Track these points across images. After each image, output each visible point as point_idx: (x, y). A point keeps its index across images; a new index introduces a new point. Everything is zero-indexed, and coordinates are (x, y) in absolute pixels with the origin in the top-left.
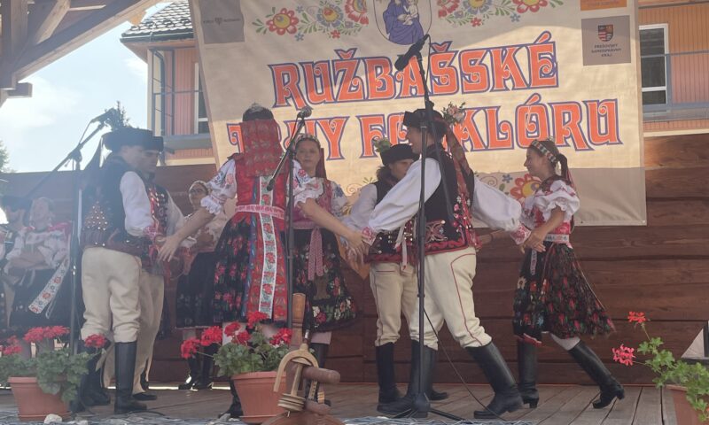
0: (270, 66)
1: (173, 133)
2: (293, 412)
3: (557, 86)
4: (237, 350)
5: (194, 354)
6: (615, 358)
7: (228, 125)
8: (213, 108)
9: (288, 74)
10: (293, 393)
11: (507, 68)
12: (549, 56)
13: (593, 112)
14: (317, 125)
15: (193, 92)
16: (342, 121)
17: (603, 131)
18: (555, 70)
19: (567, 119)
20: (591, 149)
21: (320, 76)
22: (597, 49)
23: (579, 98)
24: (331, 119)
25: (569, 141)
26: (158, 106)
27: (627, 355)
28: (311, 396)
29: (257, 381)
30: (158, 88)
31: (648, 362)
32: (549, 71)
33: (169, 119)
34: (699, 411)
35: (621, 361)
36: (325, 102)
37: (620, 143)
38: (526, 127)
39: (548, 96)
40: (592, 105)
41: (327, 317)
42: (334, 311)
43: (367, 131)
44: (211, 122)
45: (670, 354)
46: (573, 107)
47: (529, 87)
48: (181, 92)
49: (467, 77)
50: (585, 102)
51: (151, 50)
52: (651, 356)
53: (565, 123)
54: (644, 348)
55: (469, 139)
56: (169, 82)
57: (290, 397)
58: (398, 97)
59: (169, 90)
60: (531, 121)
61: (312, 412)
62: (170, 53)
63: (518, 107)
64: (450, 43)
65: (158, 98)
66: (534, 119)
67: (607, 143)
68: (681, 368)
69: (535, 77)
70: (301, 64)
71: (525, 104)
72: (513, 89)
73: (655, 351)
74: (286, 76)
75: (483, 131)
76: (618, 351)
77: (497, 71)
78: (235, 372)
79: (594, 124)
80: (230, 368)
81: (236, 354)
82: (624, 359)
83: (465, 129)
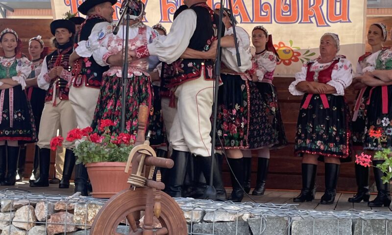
2: (138, 187)
4: (91, 146)
6: (357, 162)
10: (138, 174)
17: (338, 12)
19: (312, 3)
20: (328, 26)
25: (313, 19)
27: (366, 160)
28: (151, 176)
37: (350, 21)
38: (282, 7)
53: (310, 6)
54: (378, 156)
55: (239, 14)
57: (136, 177)
60: (285, 4)
66: (288, 2)
67: (341, 22)
73: (386, 158)
75: (250, 10)
76: (359, 157)
78: (89, 161)
79: (331, 7)
80: (85, 159)
81: (90, 149)
82: (363, 163)
83: (237, 7)
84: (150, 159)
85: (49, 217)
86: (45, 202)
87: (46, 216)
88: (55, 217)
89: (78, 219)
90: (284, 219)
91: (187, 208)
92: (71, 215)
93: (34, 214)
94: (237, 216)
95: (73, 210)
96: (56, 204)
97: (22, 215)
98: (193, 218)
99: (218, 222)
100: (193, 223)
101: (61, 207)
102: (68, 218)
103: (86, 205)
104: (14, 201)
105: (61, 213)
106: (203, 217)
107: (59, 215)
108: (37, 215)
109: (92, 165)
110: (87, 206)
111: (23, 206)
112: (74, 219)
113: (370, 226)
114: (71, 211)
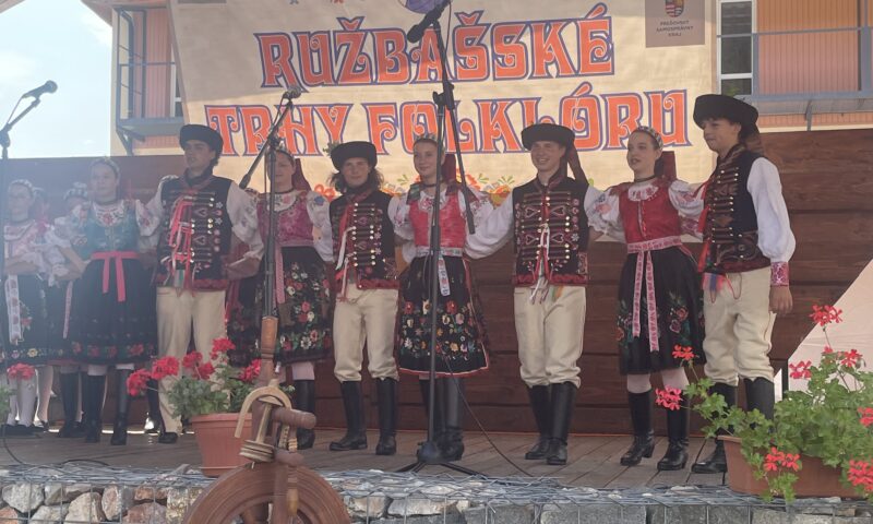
0: (257, 35)
1: (143, 115)
2: (258, 462)
3: (613, 73)
4: (197, 386)
5: (143, 390)
6: (658, 401)
7: (206, 106)
8: (187, 87)
9: (278, 46)
10: (259, 440)
11: (550, 49)
12: (603, 35)
13: (657, 106)
14: (315, 113)
15: (169, 63)
16: (344, 110)
17: (668, 129)
18: (610, 53)
19: (624, 115)
21: (318, 51)
22: (663, 26)
23: (640, 88)
24: (331, 106)
26: (125, 80)
27: (672, 397)
28: (281, 444)
29: (221, 425)
30: (125, 58)
31: (697, 407)
32: (603, 53)
33: (138, 98)
34: (754, 468)
35: (666, 405)
36: (322, 84)
37: (689, 144)
38: (572, 124)
39: (601, 86)
40: (655, 97)
41: (292, 346)
42: (301, 339)
43: (374, 123)
44: (185, 102)
45: (722, 397)
46: (632, 100)
47: (577, 75)
48: (153, 64)
49: (500, 59)
50: (647, 94)
51: (116, 10)
52: (699, 400)
53: (621, 120)
54: (689, 391)
55: (502, 138)
56: (139, 51)
57: (256, 445)
58: (414, 82)
59: (139, 61)
60: (579, 117)
61: (282, 463)
62: (140, 15)
63: (563, 99)
64: (481, 13)
65: (125, 70)
66: (583, 114)
67: (673, 145)
68: (735, 414)
69: (586, 62)
70: (294, 34)
71: (572, 96)
72: (558, 76)
73: (704, 394)
74: (276, 49)
76: (661, 393)
77: (538, 52)
78: (194, 413)
79: (657, 121)
80: (187, 408)
81: (195, 391)
82: (668, 403)
83: (497, 126)
84: (279, 412)
85: (125, 514)
86: (119, 487)
87: (120, 510)
88: (136, 513)
89: (174, 515)
90: (526, 510)
91: (361, 493)
92: (161, 508)
93: (100, 507)
94: (444, 505)
95: (166, 499)
96: (137, 489)
97: (81, 510)
98: (370, 510)
99: (412, 516)
100: (370, 519)
101: (145, 496)
102: (157, 513)
103: (186, 491)
104: (65, 485)
105: (146, 505)
106: (387, 508)
107: (142, 510)
108: (105, 509)
109: (199, 419)
110: (189, 493)
111: (82, 493)
112: (167, 516)
113: (678, 518)
114: (163, 502)
